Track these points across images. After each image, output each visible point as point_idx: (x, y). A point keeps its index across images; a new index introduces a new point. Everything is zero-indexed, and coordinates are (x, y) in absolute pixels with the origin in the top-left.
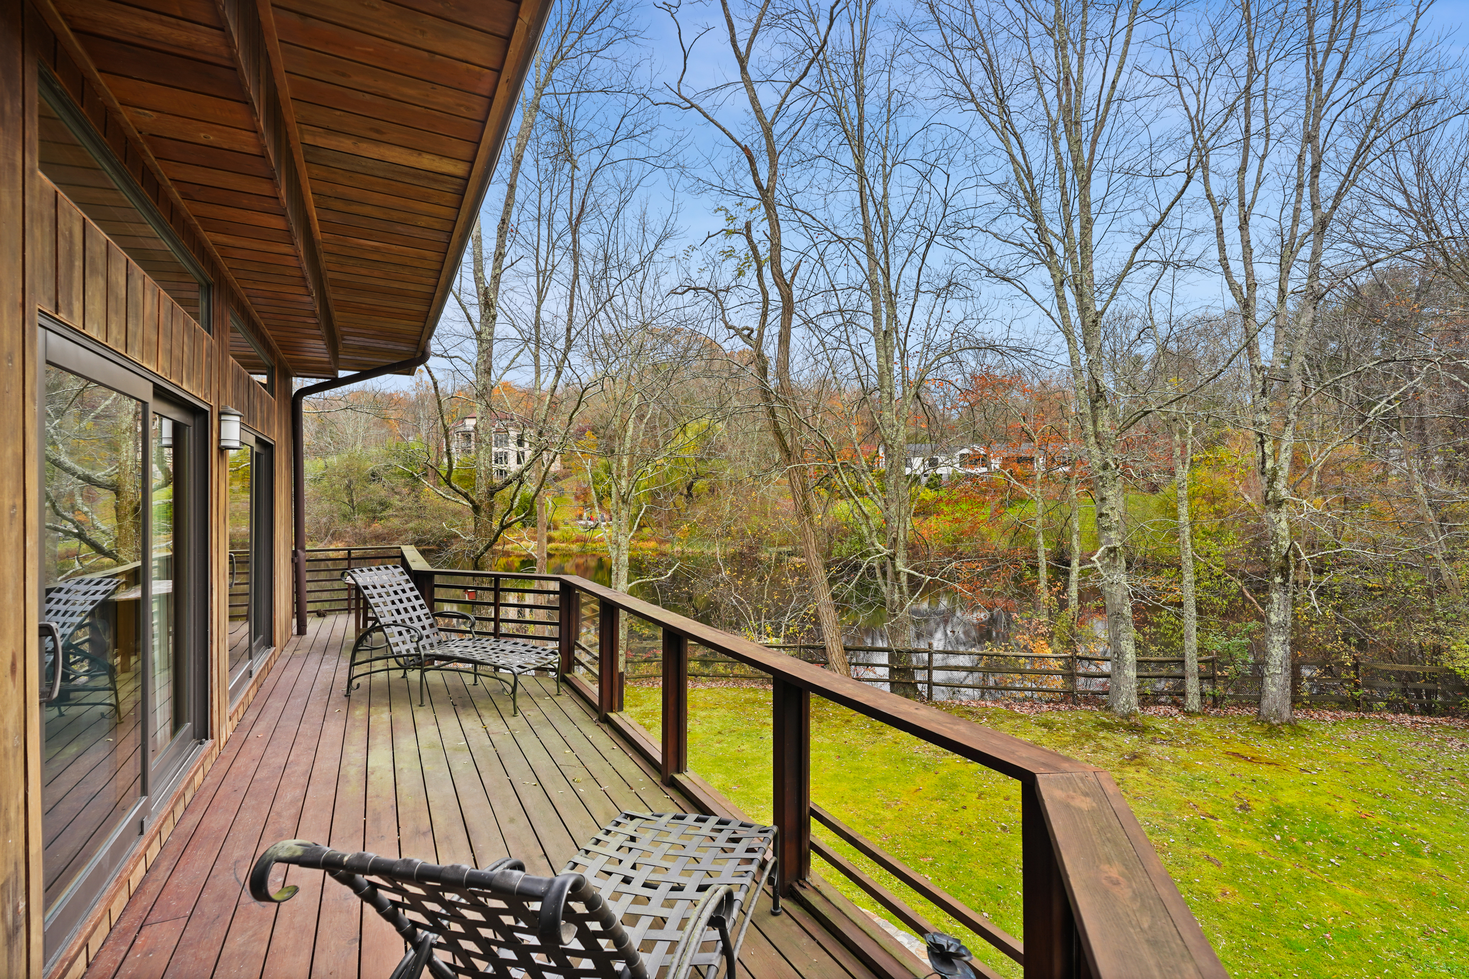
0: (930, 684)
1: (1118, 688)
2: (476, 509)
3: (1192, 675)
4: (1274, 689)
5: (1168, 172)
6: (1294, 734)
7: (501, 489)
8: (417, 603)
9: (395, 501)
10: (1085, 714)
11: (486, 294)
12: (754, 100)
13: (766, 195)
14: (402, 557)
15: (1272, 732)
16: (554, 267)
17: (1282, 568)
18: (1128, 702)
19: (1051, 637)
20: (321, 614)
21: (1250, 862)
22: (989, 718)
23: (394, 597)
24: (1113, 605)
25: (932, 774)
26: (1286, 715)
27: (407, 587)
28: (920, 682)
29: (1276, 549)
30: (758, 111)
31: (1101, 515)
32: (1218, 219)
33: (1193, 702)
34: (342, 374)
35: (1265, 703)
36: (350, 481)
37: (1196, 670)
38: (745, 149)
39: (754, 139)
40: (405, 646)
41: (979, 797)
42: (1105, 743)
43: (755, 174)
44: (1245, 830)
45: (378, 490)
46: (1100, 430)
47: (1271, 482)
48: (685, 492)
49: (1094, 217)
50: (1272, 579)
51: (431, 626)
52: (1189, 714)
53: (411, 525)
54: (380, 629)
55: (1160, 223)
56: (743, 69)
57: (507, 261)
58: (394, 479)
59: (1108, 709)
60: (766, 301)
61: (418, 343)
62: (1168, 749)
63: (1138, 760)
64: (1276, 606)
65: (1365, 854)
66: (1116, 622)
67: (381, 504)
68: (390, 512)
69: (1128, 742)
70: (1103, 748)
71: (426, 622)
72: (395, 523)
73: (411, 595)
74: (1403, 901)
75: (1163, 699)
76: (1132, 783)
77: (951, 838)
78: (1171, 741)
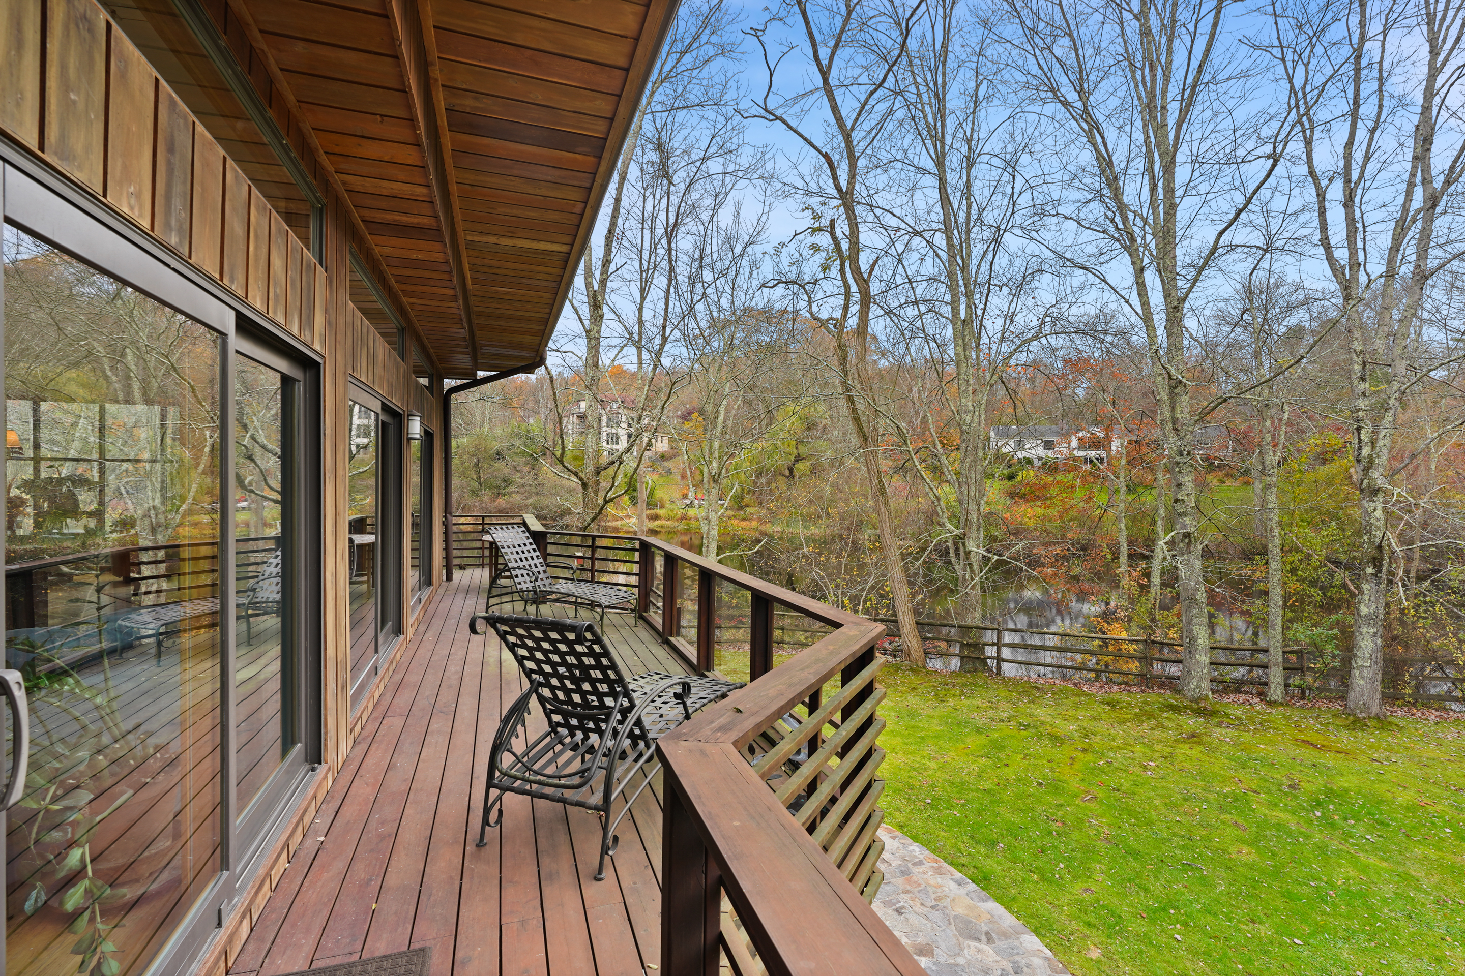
0: (999, 660)
1: (1189, 672)
2: (585, 485)
3: (1276, 664)
4: (1362, 682)
5: (1250, 158)
6: (1382, 728)
7: (606, 468)
8: (534, 554)
9: (517, 478)
10: (1155, 697)
11: (594, 297)
12: (835, 109)
13: (847, 198)
14: (524, 524)
15: (1356, 723)
16: (656, 266)
17: (1374, 559)
18: (1199, 686)
19: (1129, 621)
20: (462, 567)
21: (1278, 830)
22: (1054, 694)
23: (518, 549)
24: (1186, 590)
25: (984, 736)
26: (1375, 709)
27: (527, 542)
28: (989, 658)
29: (1369, 539)
30: (839, 120)
31: (1177, 501)
32: (1321, 195)
33: (1276, 692)
34: (481, 374)
35: (1352, 695)
36: (478, 460)
37: (1280, 659)
38: (826, 156)
39: (836, 146)
40: (525, 584)
41: (1024, 758)
42: (1166, 723)
43: (835, 178)
44: (1286, 805)
45: (502, 468)
46: (1179, 416)
47: (1366, 470)
48: (787, 473)
49: (1177, 201)
50: (1364, 570)
51: (545, 572)
52: (1270, 703)
53: (531, 501)
54: (509, 570)
55: (1245, 206)
56: (825, 80)
57: (612, 267)
58: (516, 458)
59: (1178, 692)
60: (848, 294)
61: (537, 351)
62: (1232, 732)
63: (1196, 739)
64: (1367, 598)
65: (1408, 836)
66: (1189, 607)
67: (504, 481)
68: (512, 488)
69: (1191, 723)
70: (1163, 726)
71: (541, 569)
72: (517, 498)
73: (530, 548)
74: (1429, 874)
75: (1245, 688)
76: (1181, 758)
77: (987, 787)
78: (1239, 724)
